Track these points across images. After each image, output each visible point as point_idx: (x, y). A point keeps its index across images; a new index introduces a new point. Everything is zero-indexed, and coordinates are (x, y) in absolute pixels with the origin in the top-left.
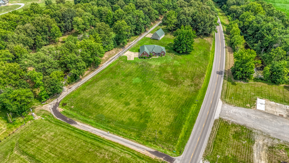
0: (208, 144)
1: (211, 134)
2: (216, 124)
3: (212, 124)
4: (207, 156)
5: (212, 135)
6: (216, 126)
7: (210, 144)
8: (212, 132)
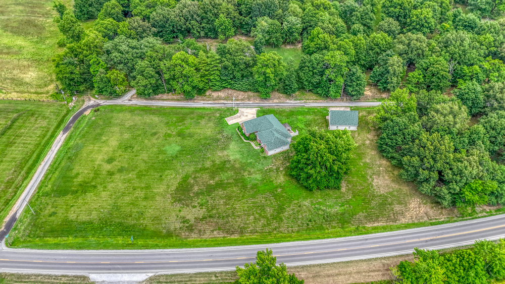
0: (26, 276)
1: (50, 276)
2: (77, 280)
3: (74, 274)
4: (4, 278)
5: (49, 279)
6: (73, 280)
7: (28, 278)
8: (56, 276)
